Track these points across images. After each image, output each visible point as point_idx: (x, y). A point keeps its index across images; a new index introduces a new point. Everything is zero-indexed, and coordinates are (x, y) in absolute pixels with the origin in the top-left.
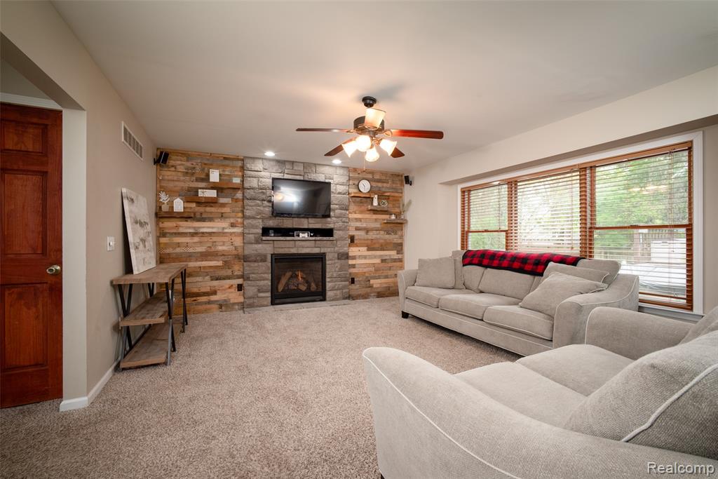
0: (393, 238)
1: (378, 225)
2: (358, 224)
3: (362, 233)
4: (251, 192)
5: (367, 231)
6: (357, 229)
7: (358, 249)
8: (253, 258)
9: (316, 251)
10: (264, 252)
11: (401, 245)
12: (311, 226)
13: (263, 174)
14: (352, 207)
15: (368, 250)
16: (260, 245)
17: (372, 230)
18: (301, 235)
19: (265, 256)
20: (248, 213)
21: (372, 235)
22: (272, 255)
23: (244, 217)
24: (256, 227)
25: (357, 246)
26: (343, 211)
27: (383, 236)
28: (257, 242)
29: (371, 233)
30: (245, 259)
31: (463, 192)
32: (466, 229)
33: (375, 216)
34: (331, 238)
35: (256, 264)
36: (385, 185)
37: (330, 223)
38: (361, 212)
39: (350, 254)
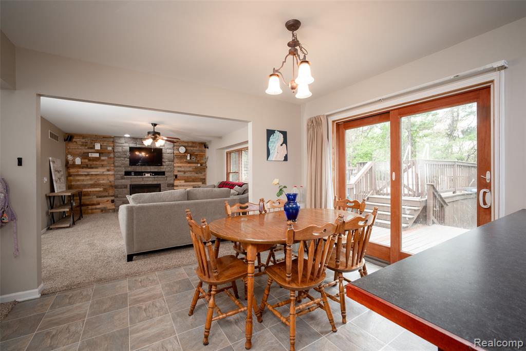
0: (200, 176)
1: (191, 169)
2: (179, 169)
3: (182, 173)
4: (119, 154)
5: (185, 172)
6: (179, 171)
7: (179, 181)
8: (119, 187)
9: (155, 183)
10: (126, 184)
11: (205, 179)
12: (152, 170)
13: (125, 144)
14: (176, 160)
15: (185, 182)
16: (124, 180)
17: (187, 172)
18: (146, 175)
19: (127, 186)
20: (116, 164)
21: (187, 175)
22: (130, 185)
23: (115, 166)
24: (122, 171)
25: (179, 180)
26: (171, 163)
27: (194, 175)
28: (122, 178)
29: (187, 173)
30: (116, 187)
31: (227, 154)
32: (229, 171)
33: (189, 165)
34: (163, 176)
35: (121, 190)
36: (195, 148)
37: (162, 169)
38: (181, 163)
39: (175, 184)
